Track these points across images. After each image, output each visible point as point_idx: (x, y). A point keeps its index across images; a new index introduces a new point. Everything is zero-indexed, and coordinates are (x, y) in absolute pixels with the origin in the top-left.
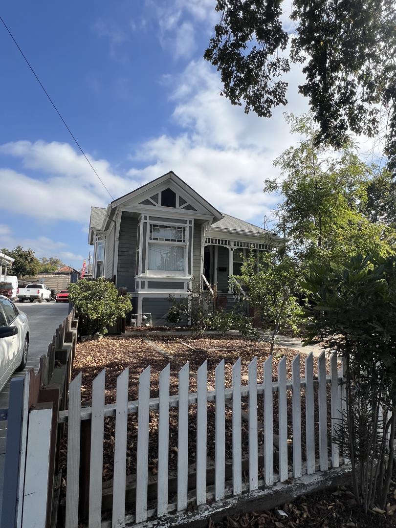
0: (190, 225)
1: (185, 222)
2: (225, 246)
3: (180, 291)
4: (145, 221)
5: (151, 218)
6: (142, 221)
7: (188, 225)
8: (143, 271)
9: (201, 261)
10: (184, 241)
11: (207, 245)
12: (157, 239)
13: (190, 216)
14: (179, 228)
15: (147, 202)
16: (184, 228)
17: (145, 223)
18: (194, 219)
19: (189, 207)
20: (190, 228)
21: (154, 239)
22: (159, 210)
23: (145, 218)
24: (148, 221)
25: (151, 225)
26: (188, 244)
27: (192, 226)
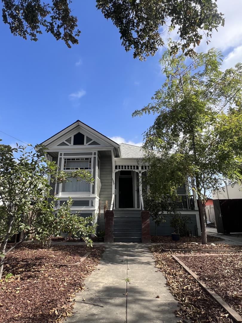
0: (95, 156)
1: (91, 154)
2: (134, 170)
3: (86, 208)
4: (61, 157)
5: (65, 154)
6: (59, 157)
7: (93, 156)
8: (57, 193)
9: (113, 183)
10: (90, 168)
11: (117, 170)
12: (69, 169)
13: (95, 149)
14: (86, 159)
15: (63, 144)
16: (91, 159)
17: (61, 158)
18: (98, 151)
19: (95, 143)
20: (95, 158)
21: (67, 169)
22: (72, 148)
23: (61, 154)
24: (63, 157)
25: (65, 159)
26: (92, 170)
27: (97, 156)
